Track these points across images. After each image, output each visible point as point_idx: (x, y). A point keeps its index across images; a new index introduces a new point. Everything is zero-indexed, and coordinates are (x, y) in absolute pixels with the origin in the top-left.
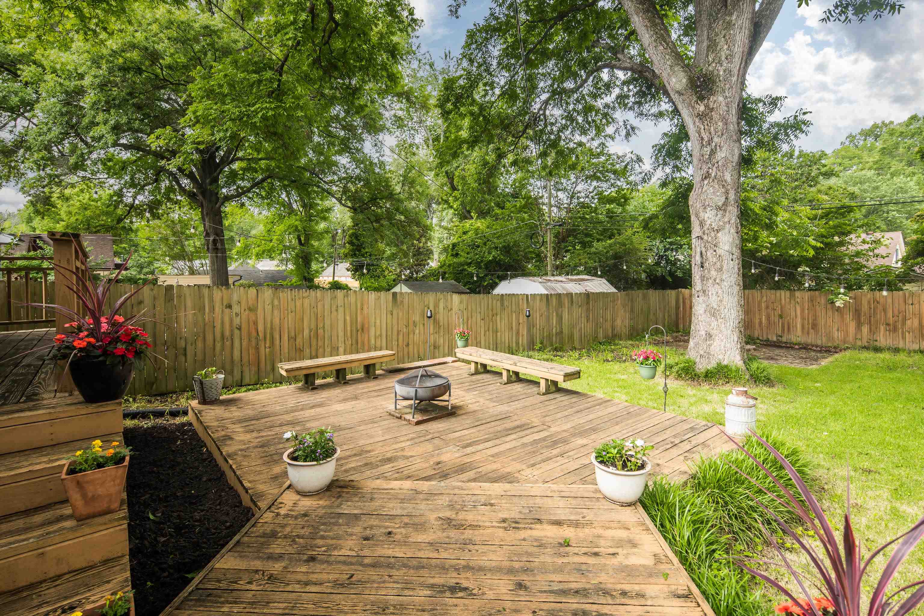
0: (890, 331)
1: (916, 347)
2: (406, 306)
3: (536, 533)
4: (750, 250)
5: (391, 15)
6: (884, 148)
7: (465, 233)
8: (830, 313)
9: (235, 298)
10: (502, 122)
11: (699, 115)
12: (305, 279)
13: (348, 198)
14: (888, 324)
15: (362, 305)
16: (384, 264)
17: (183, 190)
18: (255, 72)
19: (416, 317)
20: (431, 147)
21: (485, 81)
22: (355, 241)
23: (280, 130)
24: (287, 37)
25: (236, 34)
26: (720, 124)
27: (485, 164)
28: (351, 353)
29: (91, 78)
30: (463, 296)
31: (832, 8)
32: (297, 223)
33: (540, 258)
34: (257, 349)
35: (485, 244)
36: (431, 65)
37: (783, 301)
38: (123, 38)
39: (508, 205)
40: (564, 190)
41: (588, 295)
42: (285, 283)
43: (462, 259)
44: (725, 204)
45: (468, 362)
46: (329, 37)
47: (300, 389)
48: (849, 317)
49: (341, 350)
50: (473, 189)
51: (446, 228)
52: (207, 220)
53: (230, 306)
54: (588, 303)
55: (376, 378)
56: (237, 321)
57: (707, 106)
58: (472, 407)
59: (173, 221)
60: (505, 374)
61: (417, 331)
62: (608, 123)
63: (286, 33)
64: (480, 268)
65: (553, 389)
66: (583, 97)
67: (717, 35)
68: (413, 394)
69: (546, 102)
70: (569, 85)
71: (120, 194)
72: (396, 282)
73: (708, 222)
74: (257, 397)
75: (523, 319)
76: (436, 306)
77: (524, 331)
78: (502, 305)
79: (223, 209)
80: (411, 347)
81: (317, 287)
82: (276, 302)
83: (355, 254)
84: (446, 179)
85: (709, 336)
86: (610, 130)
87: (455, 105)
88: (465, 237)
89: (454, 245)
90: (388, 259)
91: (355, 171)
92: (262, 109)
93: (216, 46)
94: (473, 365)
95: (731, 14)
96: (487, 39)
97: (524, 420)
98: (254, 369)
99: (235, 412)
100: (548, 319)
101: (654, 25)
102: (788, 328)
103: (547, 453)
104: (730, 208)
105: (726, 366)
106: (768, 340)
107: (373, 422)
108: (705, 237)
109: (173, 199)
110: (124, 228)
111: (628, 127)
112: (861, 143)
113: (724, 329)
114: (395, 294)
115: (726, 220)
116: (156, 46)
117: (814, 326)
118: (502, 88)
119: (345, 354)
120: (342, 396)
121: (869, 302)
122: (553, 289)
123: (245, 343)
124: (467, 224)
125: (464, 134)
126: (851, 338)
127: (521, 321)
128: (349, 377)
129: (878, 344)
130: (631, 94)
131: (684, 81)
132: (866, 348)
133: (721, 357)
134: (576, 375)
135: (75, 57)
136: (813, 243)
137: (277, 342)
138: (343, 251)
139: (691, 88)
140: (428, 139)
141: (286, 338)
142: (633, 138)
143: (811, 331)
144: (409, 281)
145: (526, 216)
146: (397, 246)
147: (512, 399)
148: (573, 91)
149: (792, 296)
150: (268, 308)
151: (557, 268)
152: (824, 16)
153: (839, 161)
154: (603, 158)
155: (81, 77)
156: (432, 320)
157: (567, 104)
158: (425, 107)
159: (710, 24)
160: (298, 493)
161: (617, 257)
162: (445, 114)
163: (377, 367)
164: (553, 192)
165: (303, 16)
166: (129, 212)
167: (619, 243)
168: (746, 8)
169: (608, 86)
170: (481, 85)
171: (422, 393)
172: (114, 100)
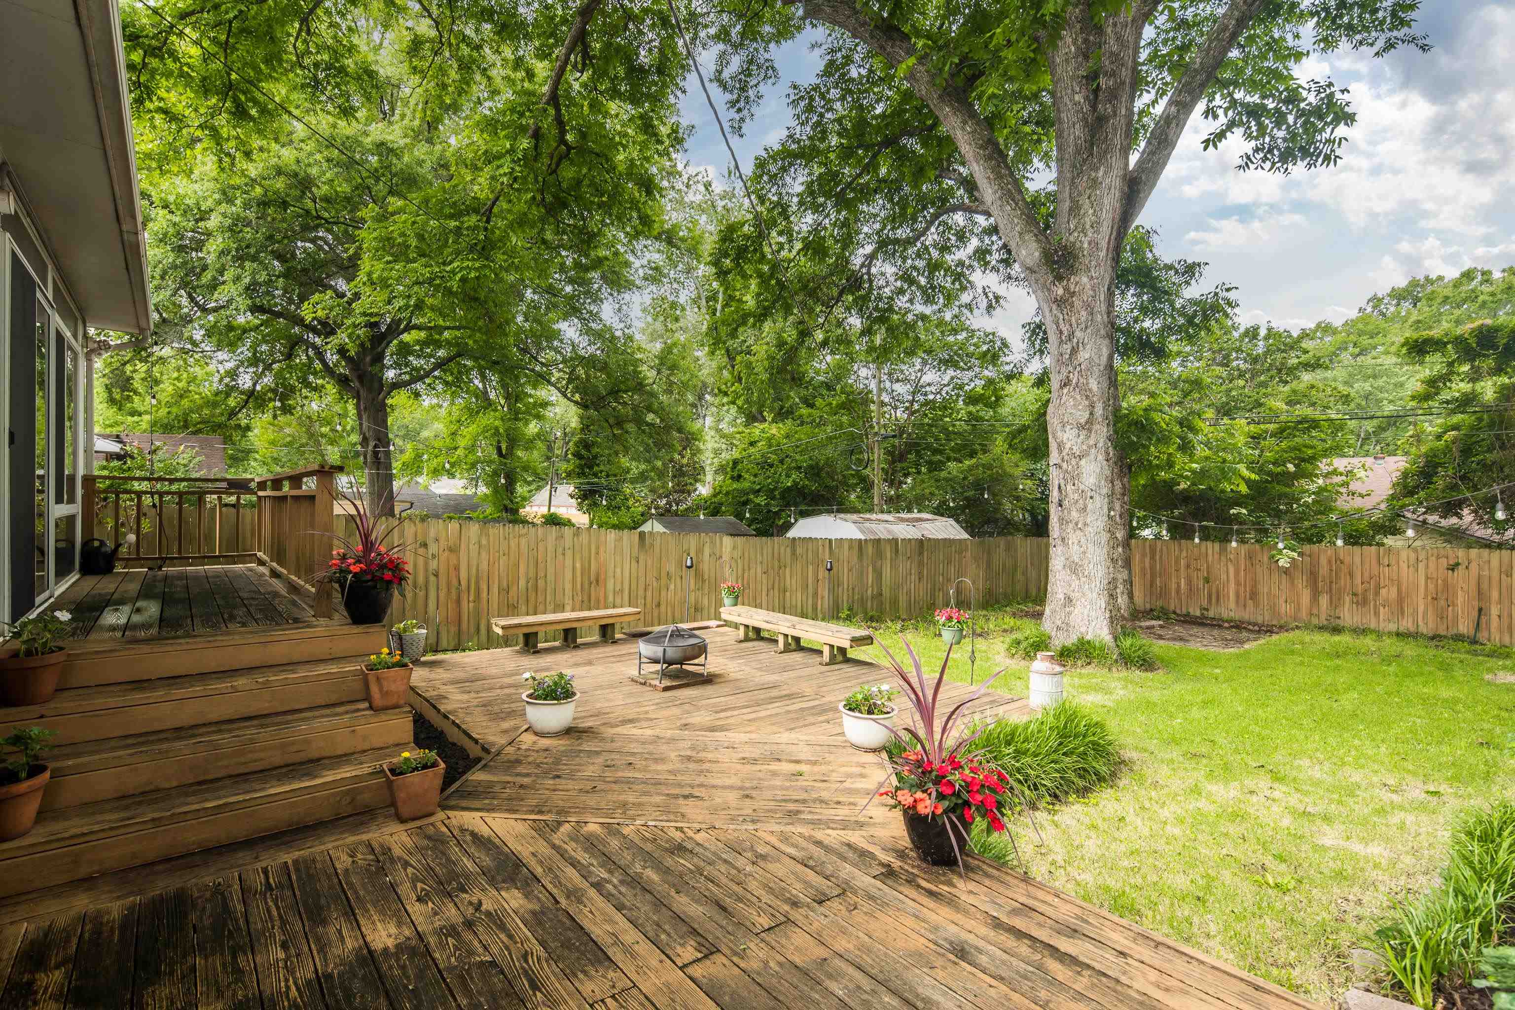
0: (1357, 603)
1: (1392, 627)
2: (657, 550)
3: (771, 767)
4: (1165, 481)
5: (646, 133)
6: (1419, 322)
7: (752, 444)
8: (1275, 577)
9: (432, 533)
10: (805, 287)
11: (1056, 300)
12: (506, 509)
13: (577, 389)
14: (1355, 595)
15: (598, 548)
16: (627, 489)
17: (329, 371)
18: (452, 217)
19: (672, 567)
20: (704, 310)
21: (780, 228)
22: (583, 452)
23: (482, 295)
24: (501, 171)
25: (421, 151)
26: (1084, 313)
27: (781, 344)
28: (581, 610)
29: (220, 218)
30: (739, 540)
31: (1250, 152)
32: (497, 423)
33: (867, 485)
34: (458, 601)
35: (782, 462)
36: (707, 186)
37: (1210, 558)
38: (265, 161)
39: (819, 402)
40: (906, 381)
41: (922, 545)
42: (474, 515)
43: (746, 485)
44: (1090, 421)
45: (736, 626)
46: (558, 165)
47: (518, 652)
48: (1301, 582)
49: (568, 608)
50: (762, 382)
51: (723, 436)
52: (364, 417)
53: (425, 545)
54: (921, 553)
55: (615, 642)
56: (433, 565)
57: (1066, 289)
58: (733, 676)
59: (309, 418)
60: (781, 639)
61: (672, 587)
62: (963, 289)
63: (498, 167)
64: (773, 498)
65: (840, 658)
66: (926, 248)
67: (1080, 195)
68: (660, 654)
69: (872, 257)
70: (903, 233)
71: (233, 374)
72: (645, 516)
73: (1068, 446)
74: (466, 660)
75: (822, 574)
76: (700, 551)
77: (824, 592)
78: (794, 553)
79: (389, 401)
80: (663, 608)
81: (524, 522)
82: (484, 542)
83: (583, 474)
84: (726, 359)
85: (1069, 600)
86: (965, 298)
87: (736, 260)
88: (752, 450)
89: (735, 462)
90: (633, 481)
91: (587, 348)
92: (462, 269)
93: (394, 170)
94: (742, 628)
95: (1097, 169)
96: (784, 169)
97: (794, 690)
98: (453, 629)
99: (440, 674)
100: (861, 574)
101: (999, 177)
102: (1217, 597)
103: (811, 719)
104: (1096, 427)
105: (1089, 642)
106: (1188, 615)
107: (611, 686)
108: (1065, 465)
109: (310, 383)
110: (239, 426)
111: (991, 295)
112: (1392, 309)
113: (1088, 593)
114: (642, 535)
115: (1092, 442)
116: (309, 170)
117: (1254, 595)
118: (804, 239)
119: (573, 610)
120: (572, 661)
121: (1330, 562)
122: (873, 532)
123: (442, 595)
124: (757, 430)
125: (750, 302)
126: (1304, 614)
127: (820, 577)
128: (579, 641)
129: (1341, 623)
130: (995, 247)
131: (1037, 254)
132: (1321, 628)
133: (1083, 629)
134: (868, 640)
135: (196, 186)
136: (1246, 473)
137: (484, 595)
138: (564, 466)
139: (1046, 264)
140: (699, 298)
141: (495, 590)
142: (998, 311)
143: (1250, 603)
144: (664, 515)
145: (845, 419)
146: (648, 461)
147: (785, 669)
148: (909, 242)
149: (1223, 551)
150: (474, 548)
151: (890, 500)
152: (1240, 162)
153: (1353, 338)
154: (964, 334)
155: (203, 216)
156: (693, 570)
157: (904, 260)
158: (694, 252)
159: (1073, 178)
160: (536, 734)
161: (978, 486)
162: (722, 274)
163: (617, 627)
164: (888, 384)
165: (525, 143)
166: (247, 402)
167: (983, 466)
168: (1115, 161)
169: (962, 237)
170: (774, 234)
171: (671, 653)
172: (248, 247)
